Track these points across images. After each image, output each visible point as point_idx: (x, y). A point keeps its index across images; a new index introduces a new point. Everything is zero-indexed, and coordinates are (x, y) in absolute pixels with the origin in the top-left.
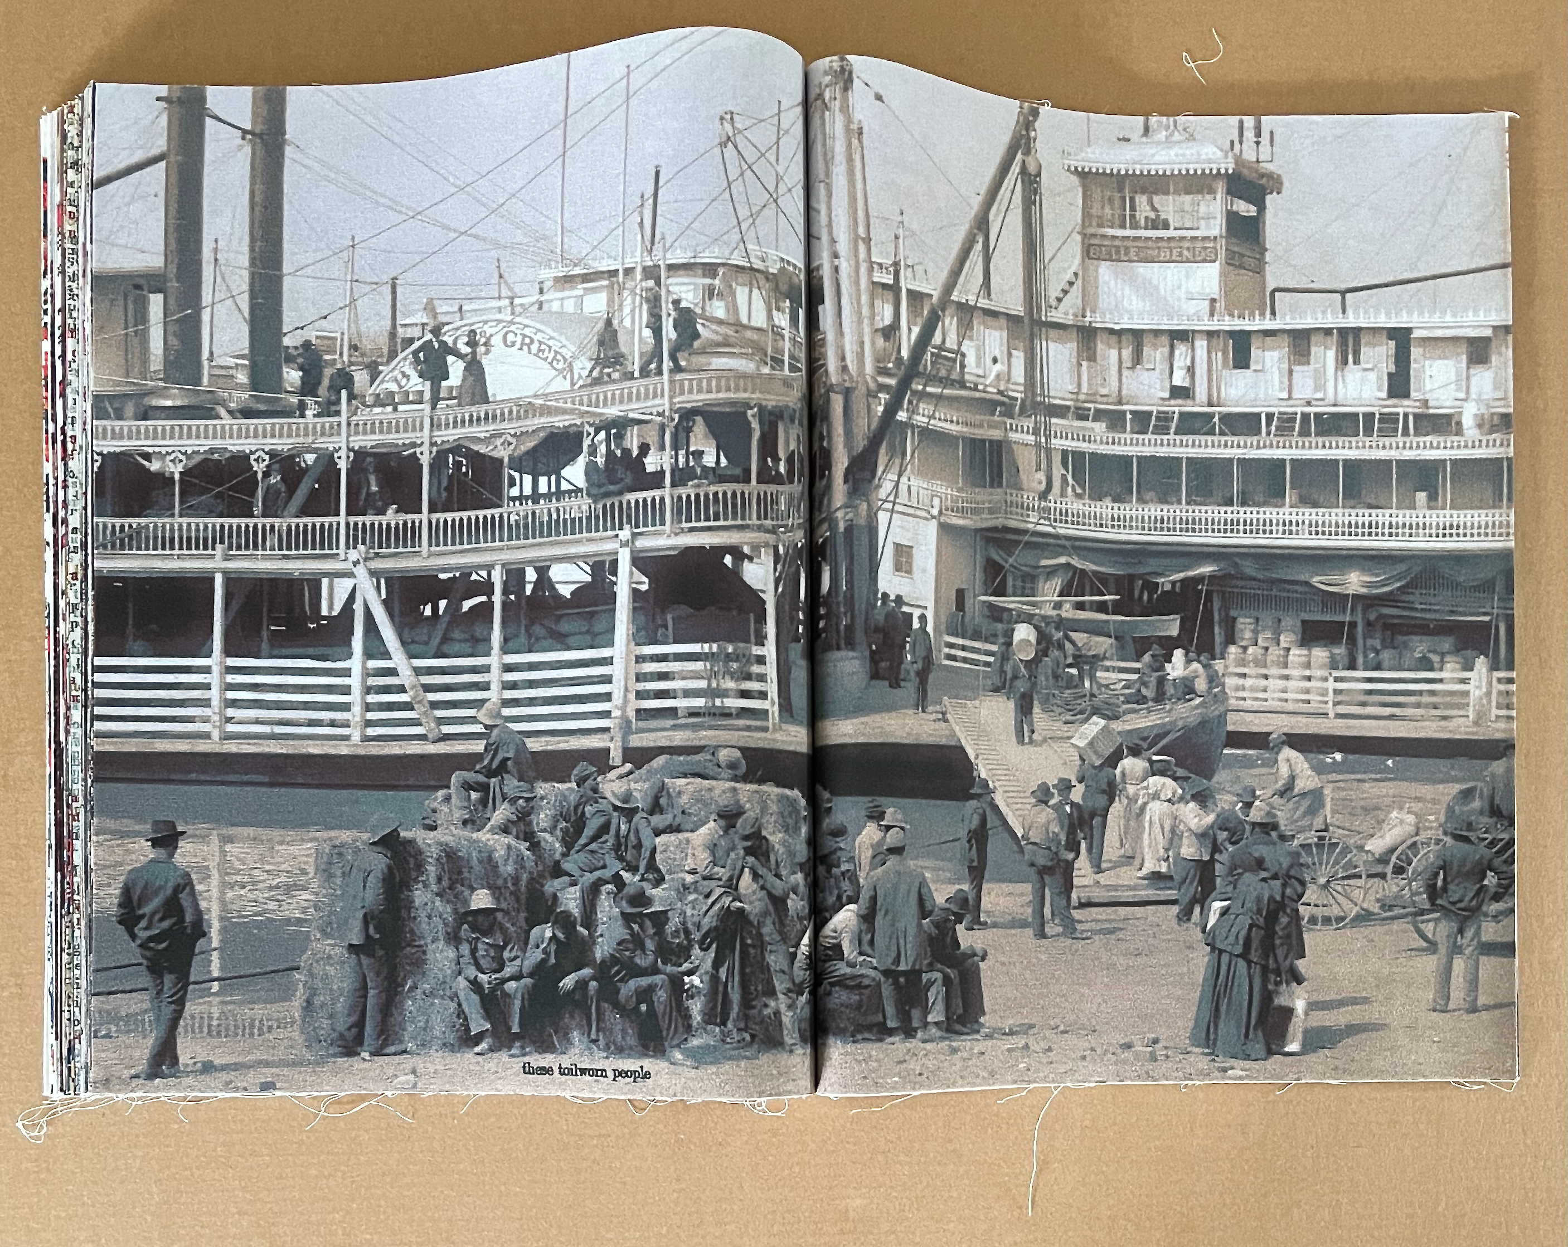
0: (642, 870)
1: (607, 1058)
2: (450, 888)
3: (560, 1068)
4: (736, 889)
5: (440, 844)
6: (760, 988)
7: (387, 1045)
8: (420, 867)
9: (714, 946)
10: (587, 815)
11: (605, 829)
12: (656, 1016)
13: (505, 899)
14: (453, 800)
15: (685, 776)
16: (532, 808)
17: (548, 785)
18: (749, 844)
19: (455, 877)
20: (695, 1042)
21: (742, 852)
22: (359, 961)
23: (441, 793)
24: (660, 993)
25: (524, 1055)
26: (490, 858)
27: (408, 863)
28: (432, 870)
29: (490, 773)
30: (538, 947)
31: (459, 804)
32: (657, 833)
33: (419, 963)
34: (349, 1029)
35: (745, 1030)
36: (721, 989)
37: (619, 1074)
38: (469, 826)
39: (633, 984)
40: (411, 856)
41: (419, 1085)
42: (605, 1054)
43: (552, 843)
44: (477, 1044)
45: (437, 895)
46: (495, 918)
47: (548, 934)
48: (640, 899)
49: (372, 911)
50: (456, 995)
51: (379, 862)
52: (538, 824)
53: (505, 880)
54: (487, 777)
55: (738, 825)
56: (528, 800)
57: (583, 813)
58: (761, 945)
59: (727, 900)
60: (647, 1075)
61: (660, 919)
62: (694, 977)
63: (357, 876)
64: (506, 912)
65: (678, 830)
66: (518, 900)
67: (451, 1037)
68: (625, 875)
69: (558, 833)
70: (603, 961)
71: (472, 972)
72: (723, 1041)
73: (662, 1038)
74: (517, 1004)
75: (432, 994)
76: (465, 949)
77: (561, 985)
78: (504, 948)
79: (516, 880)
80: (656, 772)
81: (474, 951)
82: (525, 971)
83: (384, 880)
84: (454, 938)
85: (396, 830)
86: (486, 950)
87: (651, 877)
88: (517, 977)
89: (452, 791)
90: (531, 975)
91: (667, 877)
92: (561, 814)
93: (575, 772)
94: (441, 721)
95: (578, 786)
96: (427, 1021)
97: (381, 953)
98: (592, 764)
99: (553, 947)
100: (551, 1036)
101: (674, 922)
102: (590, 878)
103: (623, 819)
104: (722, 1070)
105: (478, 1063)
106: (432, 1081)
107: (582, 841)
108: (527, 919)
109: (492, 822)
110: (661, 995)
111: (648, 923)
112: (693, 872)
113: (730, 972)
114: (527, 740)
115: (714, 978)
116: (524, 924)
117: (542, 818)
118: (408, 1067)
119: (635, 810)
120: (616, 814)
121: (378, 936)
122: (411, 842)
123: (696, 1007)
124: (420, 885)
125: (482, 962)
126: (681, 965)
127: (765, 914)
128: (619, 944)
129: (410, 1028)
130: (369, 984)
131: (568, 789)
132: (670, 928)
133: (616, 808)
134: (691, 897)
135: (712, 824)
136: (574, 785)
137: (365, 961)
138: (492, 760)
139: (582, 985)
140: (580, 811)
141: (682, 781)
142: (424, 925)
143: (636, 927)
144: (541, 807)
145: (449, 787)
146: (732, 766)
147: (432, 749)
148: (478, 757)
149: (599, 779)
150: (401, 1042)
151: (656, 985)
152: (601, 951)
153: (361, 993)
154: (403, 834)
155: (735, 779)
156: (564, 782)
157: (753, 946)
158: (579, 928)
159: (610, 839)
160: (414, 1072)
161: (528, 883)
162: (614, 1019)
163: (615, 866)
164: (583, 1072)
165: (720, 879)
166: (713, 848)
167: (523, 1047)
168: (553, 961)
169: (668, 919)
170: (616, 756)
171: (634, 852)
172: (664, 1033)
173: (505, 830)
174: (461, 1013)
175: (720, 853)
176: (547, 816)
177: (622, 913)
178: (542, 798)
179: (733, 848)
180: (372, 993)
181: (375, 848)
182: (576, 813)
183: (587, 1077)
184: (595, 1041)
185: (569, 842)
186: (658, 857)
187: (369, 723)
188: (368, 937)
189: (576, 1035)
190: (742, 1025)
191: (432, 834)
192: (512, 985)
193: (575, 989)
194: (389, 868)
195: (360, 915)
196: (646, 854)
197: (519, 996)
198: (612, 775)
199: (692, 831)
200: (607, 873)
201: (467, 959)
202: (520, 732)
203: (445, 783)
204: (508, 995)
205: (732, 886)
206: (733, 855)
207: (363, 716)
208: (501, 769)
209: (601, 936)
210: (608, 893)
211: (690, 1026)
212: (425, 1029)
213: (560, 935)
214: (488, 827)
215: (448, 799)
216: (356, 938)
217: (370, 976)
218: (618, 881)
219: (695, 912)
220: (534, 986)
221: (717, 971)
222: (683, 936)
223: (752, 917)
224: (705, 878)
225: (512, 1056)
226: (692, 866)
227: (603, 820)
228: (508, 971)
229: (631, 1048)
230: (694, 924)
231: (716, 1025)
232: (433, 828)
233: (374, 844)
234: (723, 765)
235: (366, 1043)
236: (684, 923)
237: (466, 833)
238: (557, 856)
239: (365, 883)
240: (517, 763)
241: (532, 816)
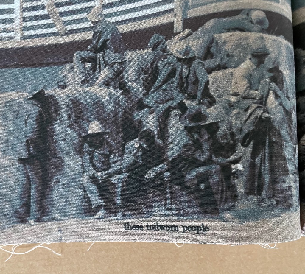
0: (199, 97)
1: (178, 219)
2: (76, 122)
3: (148, 226)
4: (265, 105)
5: (68, 96)
6: (281, 170)
7: (44, 216)
8: (57, 111)
9: (252, 143)
10: (160, 68)
11: (172, 74)
12: (212, 192)
13: (109, 126)
14: (75, 70)
15: (229, 30)
16: (124, 68)
17: (133, 53)
18: (272, 75)
19: (78, 115)
20: (240, 207)
21: (268, 80)
22: (25, 168)
23: (68, 66)
24: (214, 177)
25: (125, 218)
26: (99, 102)
27: (50, 109)
28: (64, 112)
29: (97, 50)
30: (130, 153)
31: (78, 71)
32: (209, 71)
33: (60, 167)
34: (21, 207)
35: (273, 197)
36: (257, 171)
37: (186, 229)
38: (85, 84)
39: (194, 172)
40: (52, 105)
41: (64, 238)
42: (176, 217)
43: (137, 88)
44: (96, 213)
45: (69, 126)
46: (104, 138)
47: (137, 145)
48: (199, 116)
49: (31, 139)
50: (82, 185)
51: (34, 110)
52: (127, 78)
53: (109, 115)
54: (95, 53)
55: (266, 61)
56: (121, 63)
57: (157, 67)
58: (281, 142)
59: (259, 112)
60: (206, 229)
61: (213, 128)
62: (238, 165)
63: (21, 118)
64: (110, 134)
65: (224, 67)
66: (117, 126)
67: (81, 210)
68: (187, 102)
69: (141, 81)
70: (174, 159)
71: (91, 171)
72: (259, 205)
73: (216, 205)
74: (119, 188)
75: (68, 185)
76: (87, 158)
77: (146, 175)
78: (109, 156)
79: (115, 114)
80: (208, 31)
81: (91, 159)
82: (123, 168)
83: (37, 120)
84: (79, 152)
85: (42, 90)
86: (99, 158)
87: (206, 101)
88: (119, 173)
89: (74, 64)
90: (127, 171)
91: (217, 100)
92: (142, 69)
93: (151, 41)
94: (66, 23)
95: (153, 49)
96: (66, 201)
97: (37, 162)
98: (162, 34)
99: (140, 153)
100: (141, 207)
101: (223, 129)
102: (162, 107)
103: (184, 66)
104: (259, 225)
105: (97, 224)
106: (71, 235)
107: (156, 85)
108: (123, 138)
109: (100, 80)
110: (215, 179)
111: (205, 132)
112: (236, 94)
113: (263, 160)
114: (118, 27)
115: (252, 165)
116: (121, 140)
117: (130, 74)
118: (57, 228)
119: (192, 59)
120: (179, 64)
121: (35, 153)
122: (52, 97)
123: (240, 185)
124: (58, 122)
125: (97, 165)
126: (229, 157)
127: (282, 121)
128: (184, 147)
129: (56, 206)
130: (32, 182)
131: (146, 53)
132: (220, 133)
133: (179, 60)
134: (236, 111)
135: (248, 62)
136: (150, 50)
137: (29, 167)
138: (98, 42)
139: (160, 175)
140: (154, 66)
141: (226, 35)
142: (61, 145)
143: (196, 135)
144: (129, 67)
145: (72, 62)
146: (260, 22)
147: (61, 40)
148: (89, 42)
149: (167, 43)
150: (52, 213)
151: (211, 172)
152: (172, 152)
153: (27, 186)
154: (47, 92)
155: (263, 31)
156: (143, 49)
157: (277, 143)
158: (157, 140)
159: (175, 80)
160: (60, 231)
161: (123, 115)
162: (182, 195)
163: (179, 97)
164: (162, 228)
165: (254, 98)
166: (249, 77)
167: (124, 214)
168: (140, 161)
169: (219, 127)
170: (178, 25)
171: (193, 86)
172: (218, 202)
173: (107, 84)
174: (86, 196)
175: (254, 81)
176: (133, 72)
177: (186, 128)
178: (130, 61)
179: (263, 77)
180: (33, 186)
181: (31, 102)
182: (152, 67)
183: (165, 231)
184: (170, 209)
185: (148, 87)
186: (211, 88)
187: (25, 29)
188: (30, 154)
189: (157, 205)
190: (271, 195)
191: (64, 91)
192: (115, 178)
193: (155, 178)
194: (40, 112)
195: (24, 141)
196: (201, 86)
197: (120, 184)
198: (176, 38)
199: (235, 67)
200: (174, 103)
201: (88, 163)
202: (114, 23)
203: (70, 59)
204: (113, 184)
205: (262, 103)
206: (262, 82)
207: (21, 24)
208: (103, 48)
209: (172, 143)
210: (176, 115)
211: (236, 197)
212: (65, 206)
213: (144, 145)
214: (97, 83)
215: (72, 69)
216: (23, 154)
217: (32, 176)
218: (182, 107)
219: (238, 122)
220: (129, 177)
221: (254, 160)
222: (229, 138)
223: (275, 124)
224: (245, 98)
225: (118, 219)
226: (235, 91)
227: (171, 68)
228: (113, 169)
229: (194, 212)
230: (237, 129)
231: (255, 195)
232: (64, 87)
233: (30, 99)
234: (255, 21)
235: (32, 215)
236: (230, 129)
237: (84, 88)
238: (141, 96)
239: (26, 122)
240: (113, 41)
241: (124, 73)
